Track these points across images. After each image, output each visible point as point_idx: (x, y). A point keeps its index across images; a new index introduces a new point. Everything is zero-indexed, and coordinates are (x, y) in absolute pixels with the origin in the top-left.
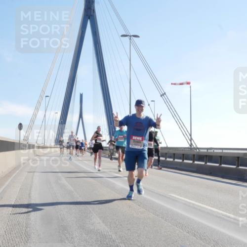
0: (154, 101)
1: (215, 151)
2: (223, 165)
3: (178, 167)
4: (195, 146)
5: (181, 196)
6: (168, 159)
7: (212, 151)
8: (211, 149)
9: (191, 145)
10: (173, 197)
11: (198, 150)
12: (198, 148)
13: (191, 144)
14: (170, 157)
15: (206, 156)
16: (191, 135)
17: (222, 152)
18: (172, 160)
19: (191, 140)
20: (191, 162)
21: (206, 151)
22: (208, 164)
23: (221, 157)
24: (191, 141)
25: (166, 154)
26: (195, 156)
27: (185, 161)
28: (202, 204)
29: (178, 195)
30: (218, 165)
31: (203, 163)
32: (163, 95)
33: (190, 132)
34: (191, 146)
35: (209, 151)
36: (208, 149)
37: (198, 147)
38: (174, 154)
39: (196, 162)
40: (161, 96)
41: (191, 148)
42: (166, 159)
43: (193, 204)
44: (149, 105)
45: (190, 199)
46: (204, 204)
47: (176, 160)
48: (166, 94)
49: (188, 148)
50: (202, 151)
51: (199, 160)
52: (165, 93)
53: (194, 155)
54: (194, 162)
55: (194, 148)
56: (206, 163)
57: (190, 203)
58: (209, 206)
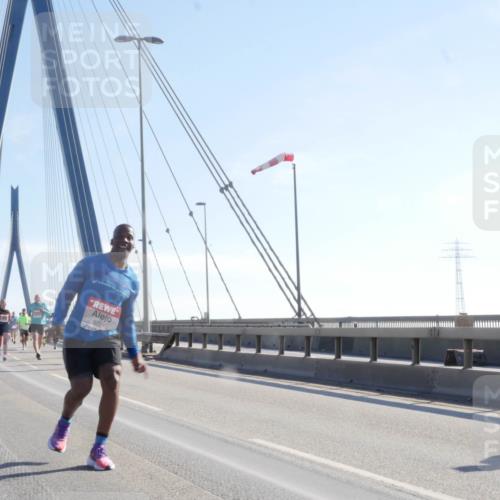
0: (204, 204)
1: (361, 325)
2: (380, 361)
3: (270, 369)
4: (309, 314)
5: (279, 443)
6: (244, 351)
7: (352, 325)
8: (349, 320)
9: (300, 312)
10: (260, 445)
11: (316, 325)
12: (317, 320)
13: (300, 309)
14: (249, 345)
15: (339, 339)
16: (298, 288)
17: (377, 329)
18: (252, 351)
19: (299, 299)
20: (301, 355)
21: (336, 325)
22: (344, 358)
23: (374, 340)
24: (299, 302)
25: (238, 336)
26: (312, 339)
27: (287, 354)
28: (333, 460)
29: (272, 441)
30: (367, 360)
31: (332, 357)
32: (226, 188)
33: (295, 280)
34: (299, 314)
35: (344, 326)
36: (341, 321)
37: (318, 316)
38: (259, 337)
39: (314, 356)
40: (222, 190)
41: (300, 320)
42: (238, 349)
43: (311, 462)
44: (191, 214)
45: (301, 450)
46: (339, 461)
47: (264, 352)
48: (234, 185)
49: (292, 320)
50: (326, 326)
51: (319, 350)
52: (231, 184)
53: (308, 338)
54: (308, 354)
55: (309, 321)
56: (338, 356)
57: (303, 459)
58: (350, 464)
